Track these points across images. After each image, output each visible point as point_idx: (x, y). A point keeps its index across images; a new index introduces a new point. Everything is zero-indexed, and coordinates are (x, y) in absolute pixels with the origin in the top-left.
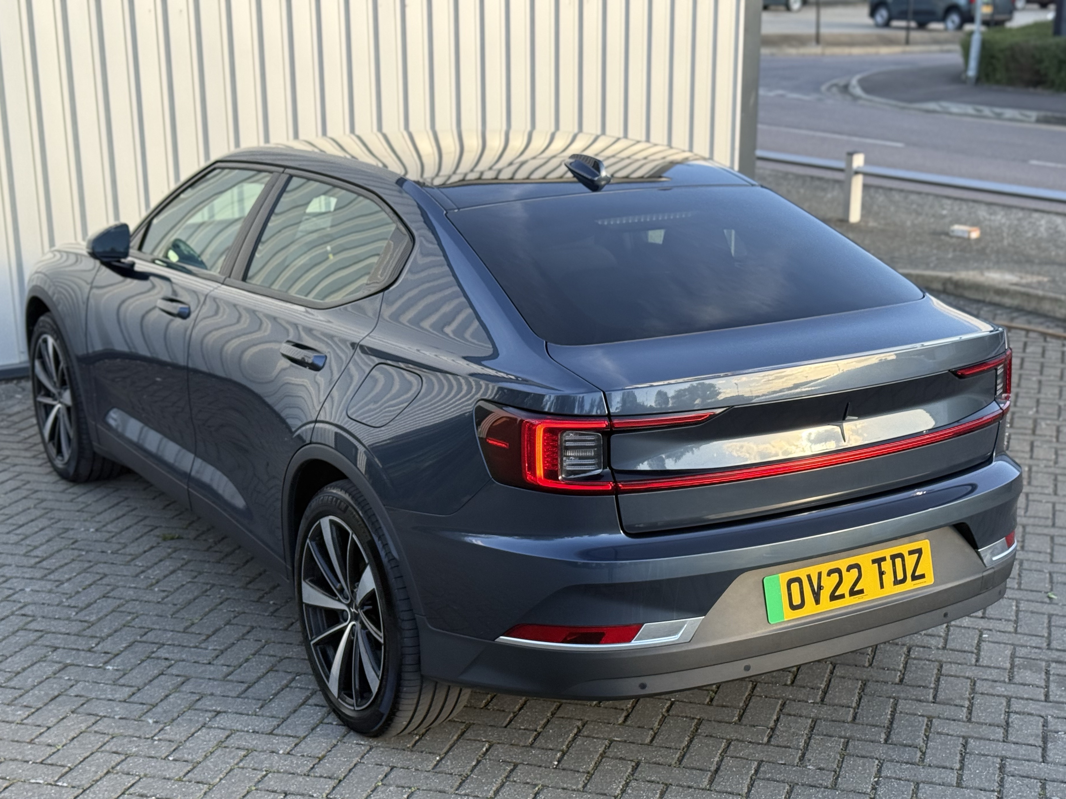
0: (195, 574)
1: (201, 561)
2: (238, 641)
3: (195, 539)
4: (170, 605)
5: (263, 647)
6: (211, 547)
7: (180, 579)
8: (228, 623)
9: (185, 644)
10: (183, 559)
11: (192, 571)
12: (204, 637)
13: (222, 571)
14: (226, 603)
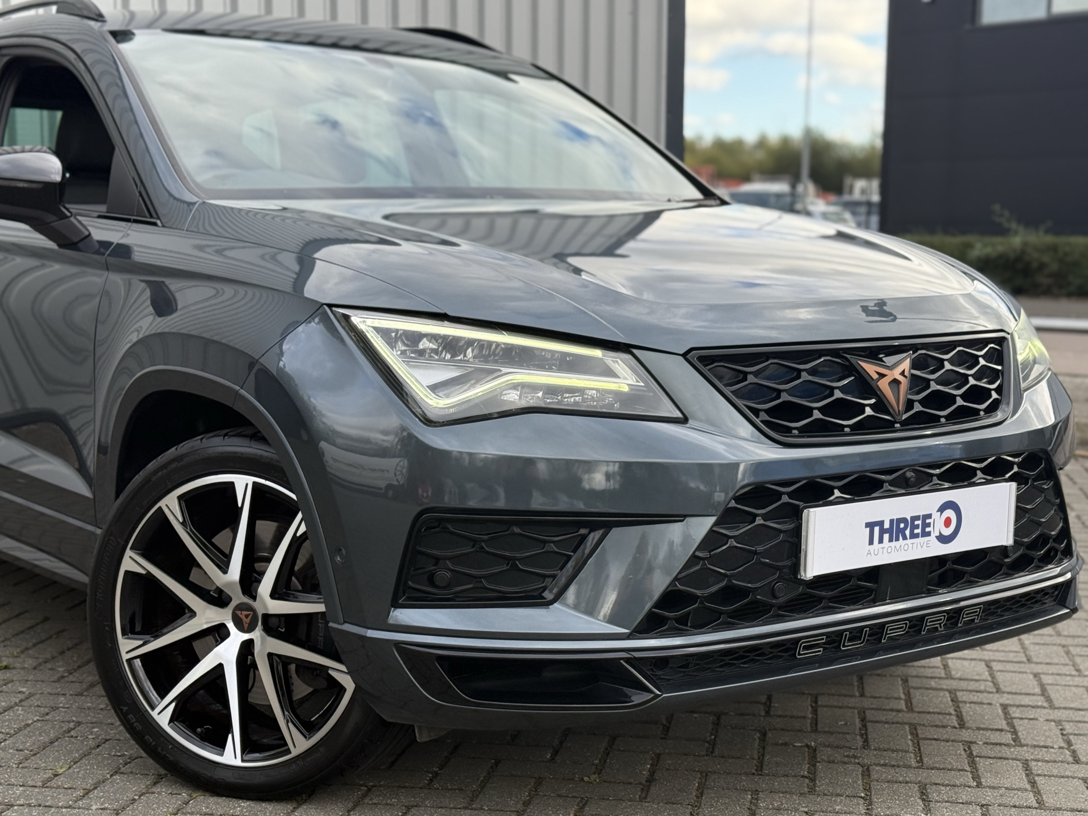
0: (47, 710)
1: (50, 694)
2: (140, 796)
3: (35, 668)
4: (11, 751)
5: (187, 803)
6: (63, 677)
7: (21, 717)
8: (116, 772)
9: (47, 804)
10: (20, 692)
11: (38, 706)
12: (81, 793)
13: (89, 704)
14: (107, 745)
